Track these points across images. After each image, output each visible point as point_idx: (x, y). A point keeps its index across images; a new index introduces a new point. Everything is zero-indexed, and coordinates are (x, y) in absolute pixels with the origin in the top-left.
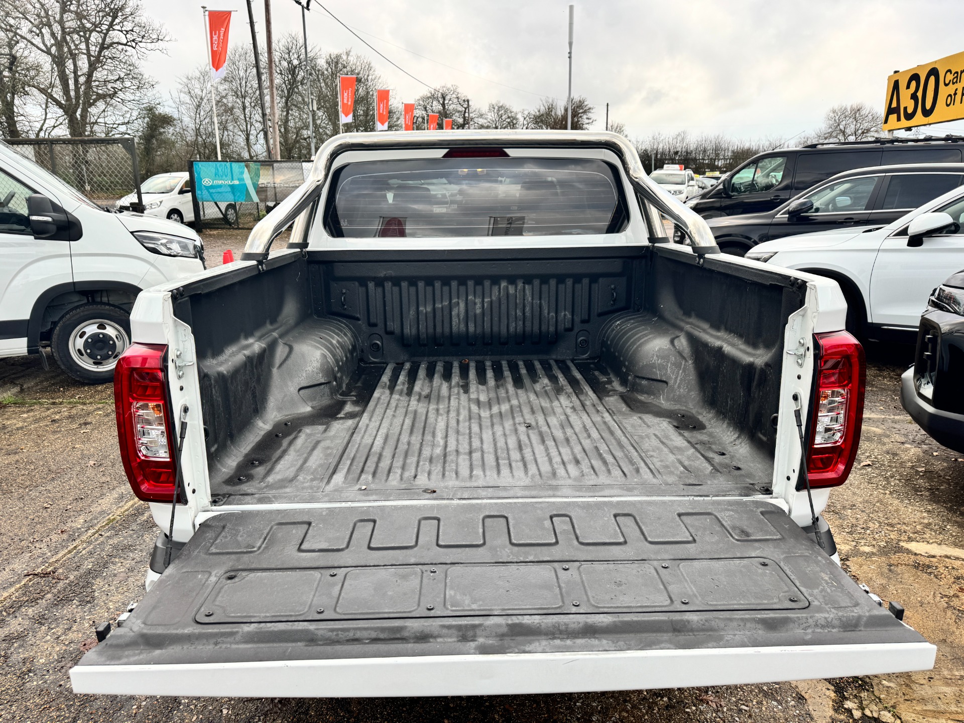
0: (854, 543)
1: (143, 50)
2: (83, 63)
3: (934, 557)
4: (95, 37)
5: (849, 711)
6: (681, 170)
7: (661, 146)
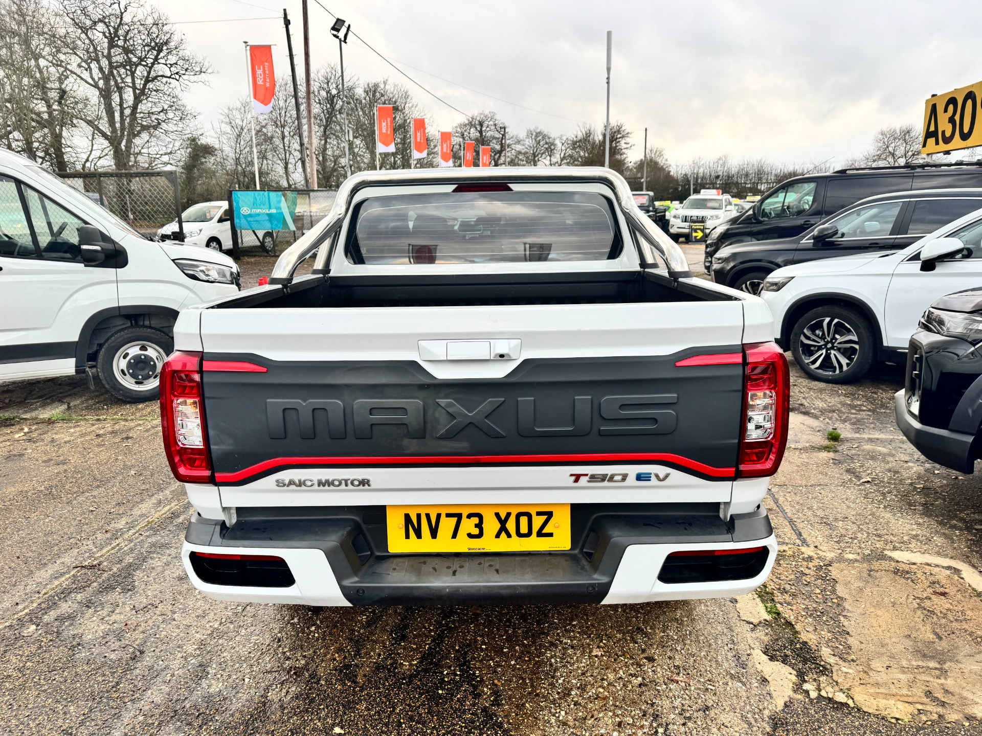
0: (840, 551)
1: (186, 82)
2: (129, 96)
3: (914, 564)
4: (140, 71)
5: (807, 692)
6: (718, 194)
7: (701, 170)
